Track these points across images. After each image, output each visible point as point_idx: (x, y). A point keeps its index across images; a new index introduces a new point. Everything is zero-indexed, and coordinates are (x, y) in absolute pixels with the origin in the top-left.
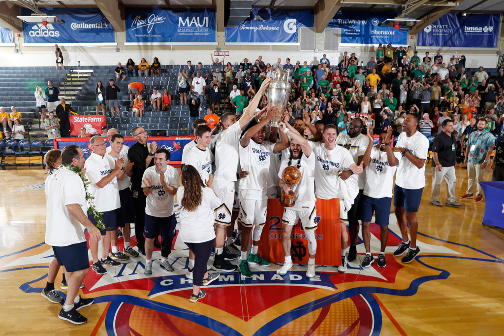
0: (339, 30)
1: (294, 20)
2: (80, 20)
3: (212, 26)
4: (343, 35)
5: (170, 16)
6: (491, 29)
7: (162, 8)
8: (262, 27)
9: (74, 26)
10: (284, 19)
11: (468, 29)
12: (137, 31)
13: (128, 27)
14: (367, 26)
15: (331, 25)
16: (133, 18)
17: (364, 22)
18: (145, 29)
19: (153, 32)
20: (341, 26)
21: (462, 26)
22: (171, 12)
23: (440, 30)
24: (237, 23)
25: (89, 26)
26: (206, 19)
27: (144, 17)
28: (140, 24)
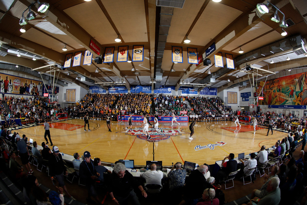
0: (181, 91)
1: (170, 88)
2: (120, 88)
3: (151, 89)
4: (182, 92)
5: (141, 87)
6: (215, 91)
7: (139, 85)
8: (163, 90)
9: (119, 89)
10: (168, 88)
11: (211, 91)
12: (133, 90)
13: (131, 89)
14: (188, 90)
15: (179, 89)
16: (132, 87)
17: (187, 89)
18: (135, 90)
19: (137, 91)
20: (182, 90)
21: (209, 90)
22: (141, 86)
23: (205, 91)
24: (157, 89)
25: (122, 89)
26: (149, 88)
27: (135, 87)
28: (134, 89)
